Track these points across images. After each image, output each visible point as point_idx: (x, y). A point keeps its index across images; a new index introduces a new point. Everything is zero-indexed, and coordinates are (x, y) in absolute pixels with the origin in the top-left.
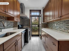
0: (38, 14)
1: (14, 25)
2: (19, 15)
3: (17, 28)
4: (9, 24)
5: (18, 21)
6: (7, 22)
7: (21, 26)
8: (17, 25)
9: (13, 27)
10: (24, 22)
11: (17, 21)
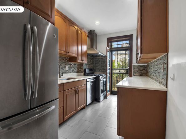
0: (126, 44)
1: (78, 69)
2: (86, 51)
3: (83, 74)
4: (71, 68)
5: (84, 62)
6: (69, 64)
7: (90, 70)
8: (82, 68)
9: (76, 72)
10: (96, 64)
11: (82, 62)
